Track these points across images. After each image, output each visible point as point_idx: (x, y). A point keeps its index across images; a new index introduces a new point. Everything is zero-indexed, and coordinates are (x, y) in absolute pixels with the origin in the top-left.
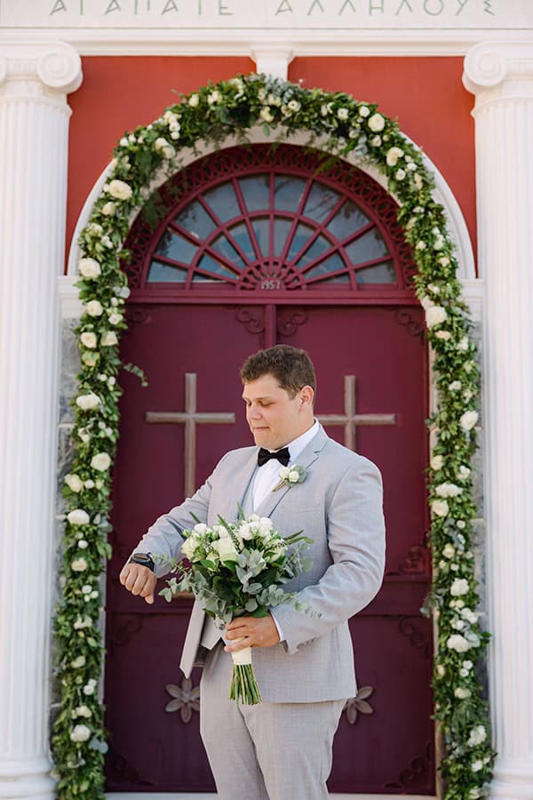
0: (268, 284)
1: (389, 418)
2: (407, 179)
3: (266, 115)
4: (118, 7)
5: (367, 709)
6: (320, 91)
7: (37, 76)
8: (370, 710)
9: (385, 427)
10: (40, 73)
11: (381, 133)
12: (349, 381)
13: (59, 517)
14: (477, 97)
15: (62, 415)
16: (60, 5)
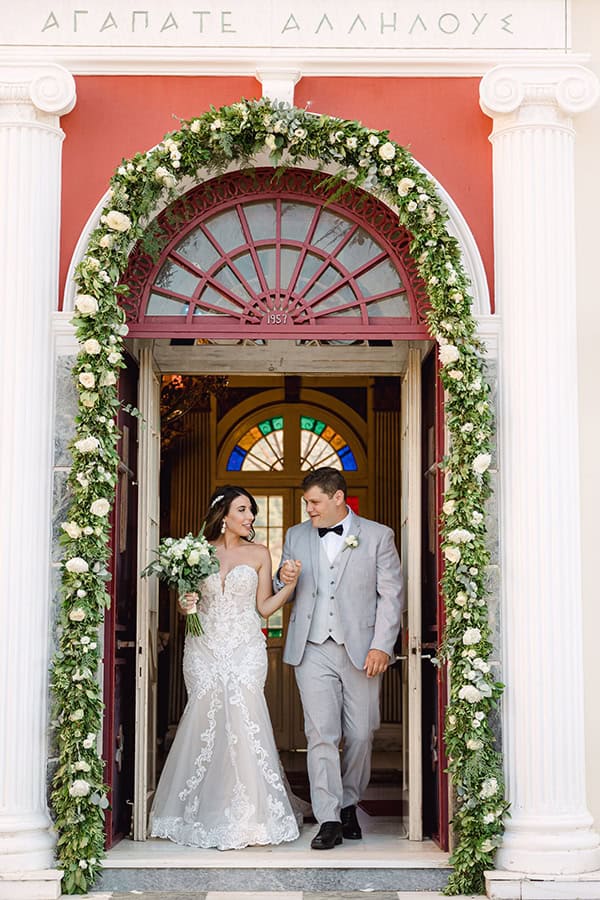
0: (274, 317)
2: (419, 210)
3: (270, 143)
4: (114, 24)
7: (29, 99)
10: (33, 97)
11: (392, 163)
13: (55, 565)
14: (495, 123)
15: (57, 458)
16: (52, 21)
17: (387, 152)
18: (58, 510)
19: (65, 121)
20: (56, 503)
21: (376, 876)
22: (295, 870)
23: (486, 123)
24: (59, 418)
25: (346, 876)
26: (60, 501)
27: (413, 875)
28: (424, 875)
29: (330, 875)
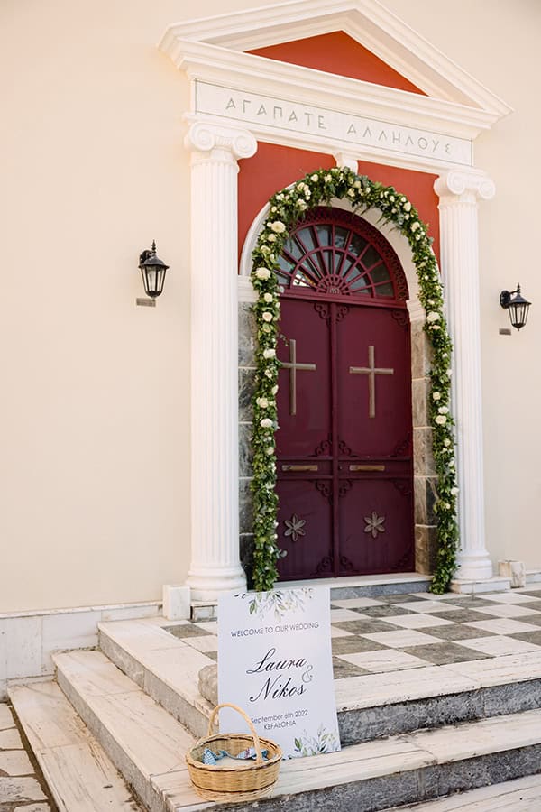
0: (333, 289)
1: (391, 371)
2: (421, 240)
3: (351, 193)
4: (265, 112)
5: (382, 530)
6: (380, 184)
7: (232, 149)
8: (383, 530)
9: (389, 376)
10: (234, 147)
11: (409, 213)
12: (372, 349)
13: (242, 423)
14: (441, 199)
15: (239, 361)
16: (231, 104)
17: (408, 207)
18: (241, 390)
19: (241, 162)
20: (240, 387)
21: (399, 587)
22: (362, 587)
23: (437, 199)
24: (240, 338)
25: (385, 587)
26: (242, 386)
27: (415, 585)
28: (419, 585)
29: (378, 588)
